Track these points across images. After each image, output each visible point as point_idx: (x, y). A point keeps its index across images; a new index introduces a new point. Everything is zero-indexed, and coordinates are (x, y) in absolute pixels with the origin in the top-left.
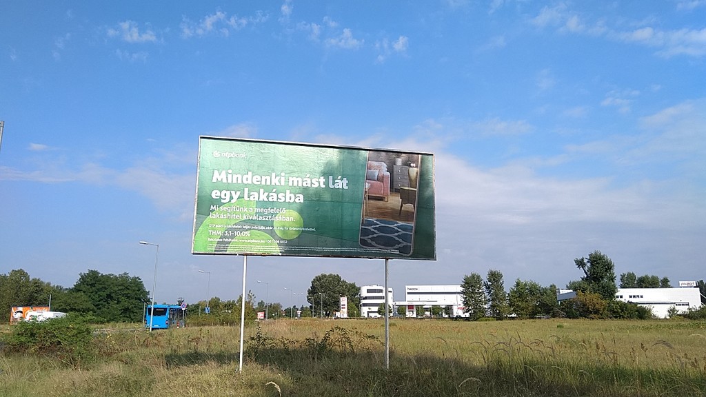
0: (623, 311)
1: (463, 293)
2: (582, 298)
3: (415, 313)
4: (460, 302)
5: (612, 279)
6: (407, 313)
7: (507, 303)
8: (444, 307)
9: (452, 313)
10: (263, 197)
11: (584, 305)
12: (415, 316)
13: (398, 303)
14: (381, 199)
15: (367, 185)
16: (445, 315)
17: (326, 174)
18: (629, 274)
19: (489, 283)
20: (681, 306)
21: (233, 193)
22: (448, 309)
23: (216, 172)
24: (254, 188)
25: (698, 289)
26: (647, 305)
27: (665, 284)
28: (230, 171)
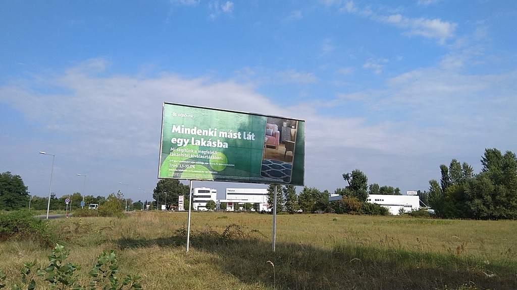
0: (371, 209)
1: (268, 194)
2: (346, 200)
3: (233, 208)
4: (266, 202)
5: (365, 188)
6: (227, 208)
7: (296, 202)
8: (253, 204)
9: (259, 209)
10: (203, 144)
11: (347, 205)
12: (233, 210)
13: (221, 201)
14: (273, 147)
15: (266, 139)
16: (252, 210)
17: (242, 130)
18: (375, 185)
19: (286, 188)
20: (407, 208)
21: (185, 140)
22: (256, 206)
23: (174, 126)
24: (197, 137)
25: (418, 196)
26: (386, 206)
27: (397, 192)
28: (183, 126)
